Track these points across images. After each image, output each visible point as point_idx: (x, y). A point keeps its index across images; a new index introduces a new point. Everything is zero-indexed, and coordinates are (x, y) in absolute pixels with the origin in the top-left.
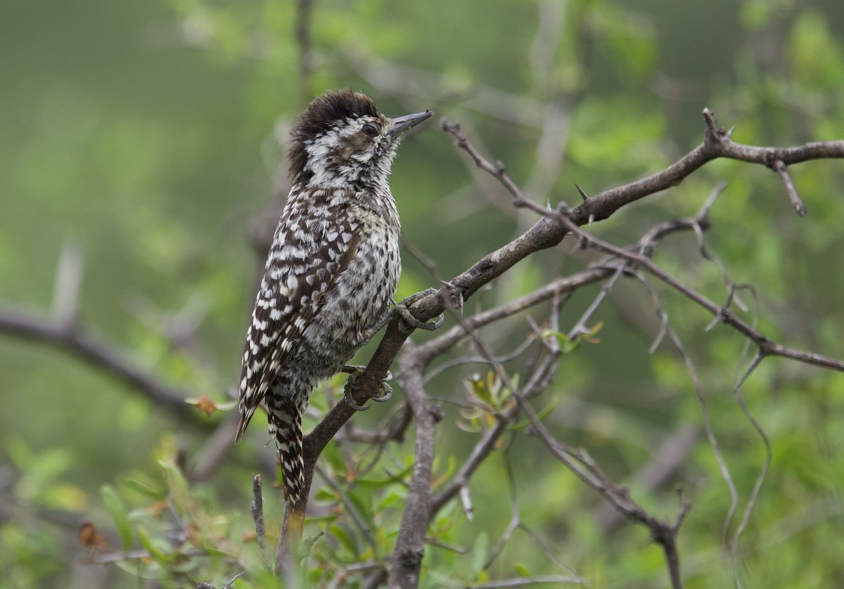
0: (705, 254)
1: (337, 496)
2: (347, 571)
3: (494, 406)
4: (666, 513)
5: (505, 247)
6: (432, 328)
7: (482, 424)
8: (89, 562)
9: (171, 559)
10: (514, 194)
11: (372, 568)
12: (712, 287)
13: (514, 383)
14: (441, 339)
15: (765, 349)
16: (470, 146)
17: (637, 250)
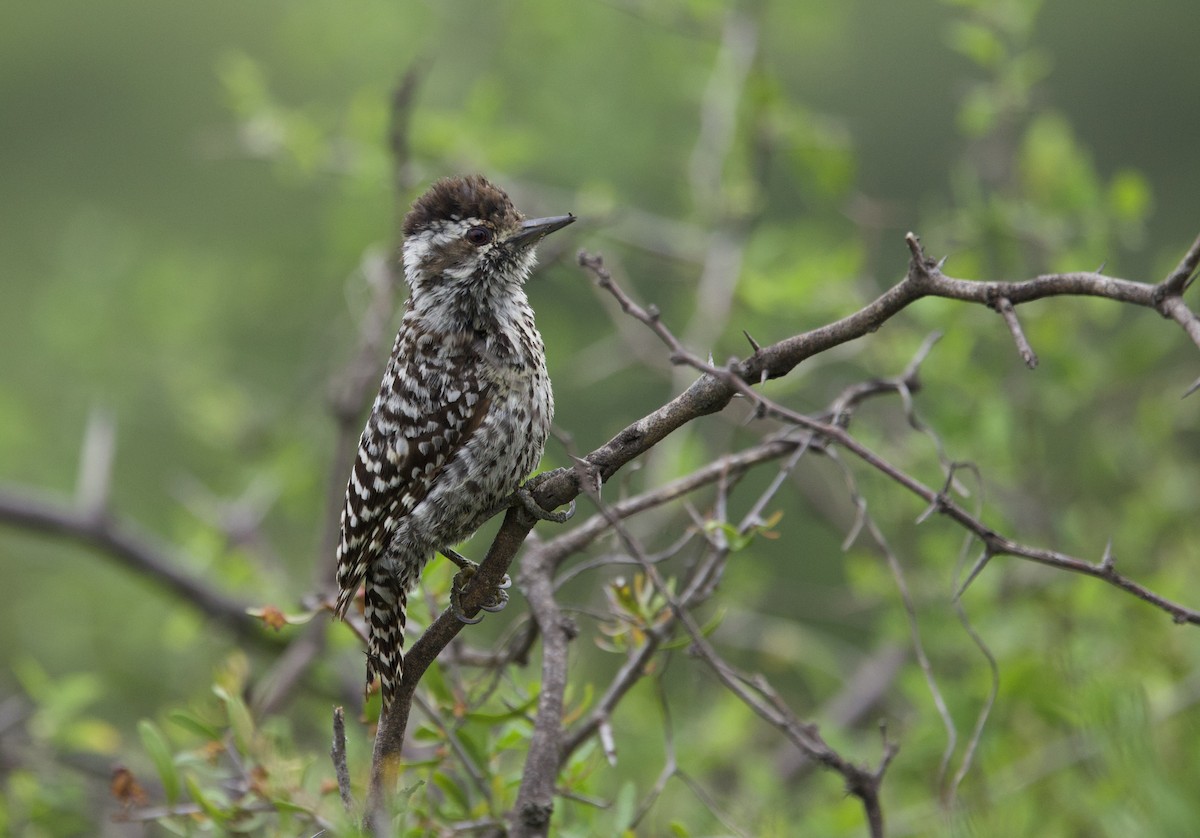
0: (914, 424)
1: (441, 734)
2: (454, 830)
3: (643, 619)
4: (866, 756)
5: (656, 413)
6: (561, 519)
7: (627, 641)
8: (123, 819)
9: (229, 815)
10: (672, 347)
11: (487, 827)
12: (923, 467)
13: (670, 587)
14: (576, 533)
15: (994, 547)
16: (616, 286)
17: (829, 419)
